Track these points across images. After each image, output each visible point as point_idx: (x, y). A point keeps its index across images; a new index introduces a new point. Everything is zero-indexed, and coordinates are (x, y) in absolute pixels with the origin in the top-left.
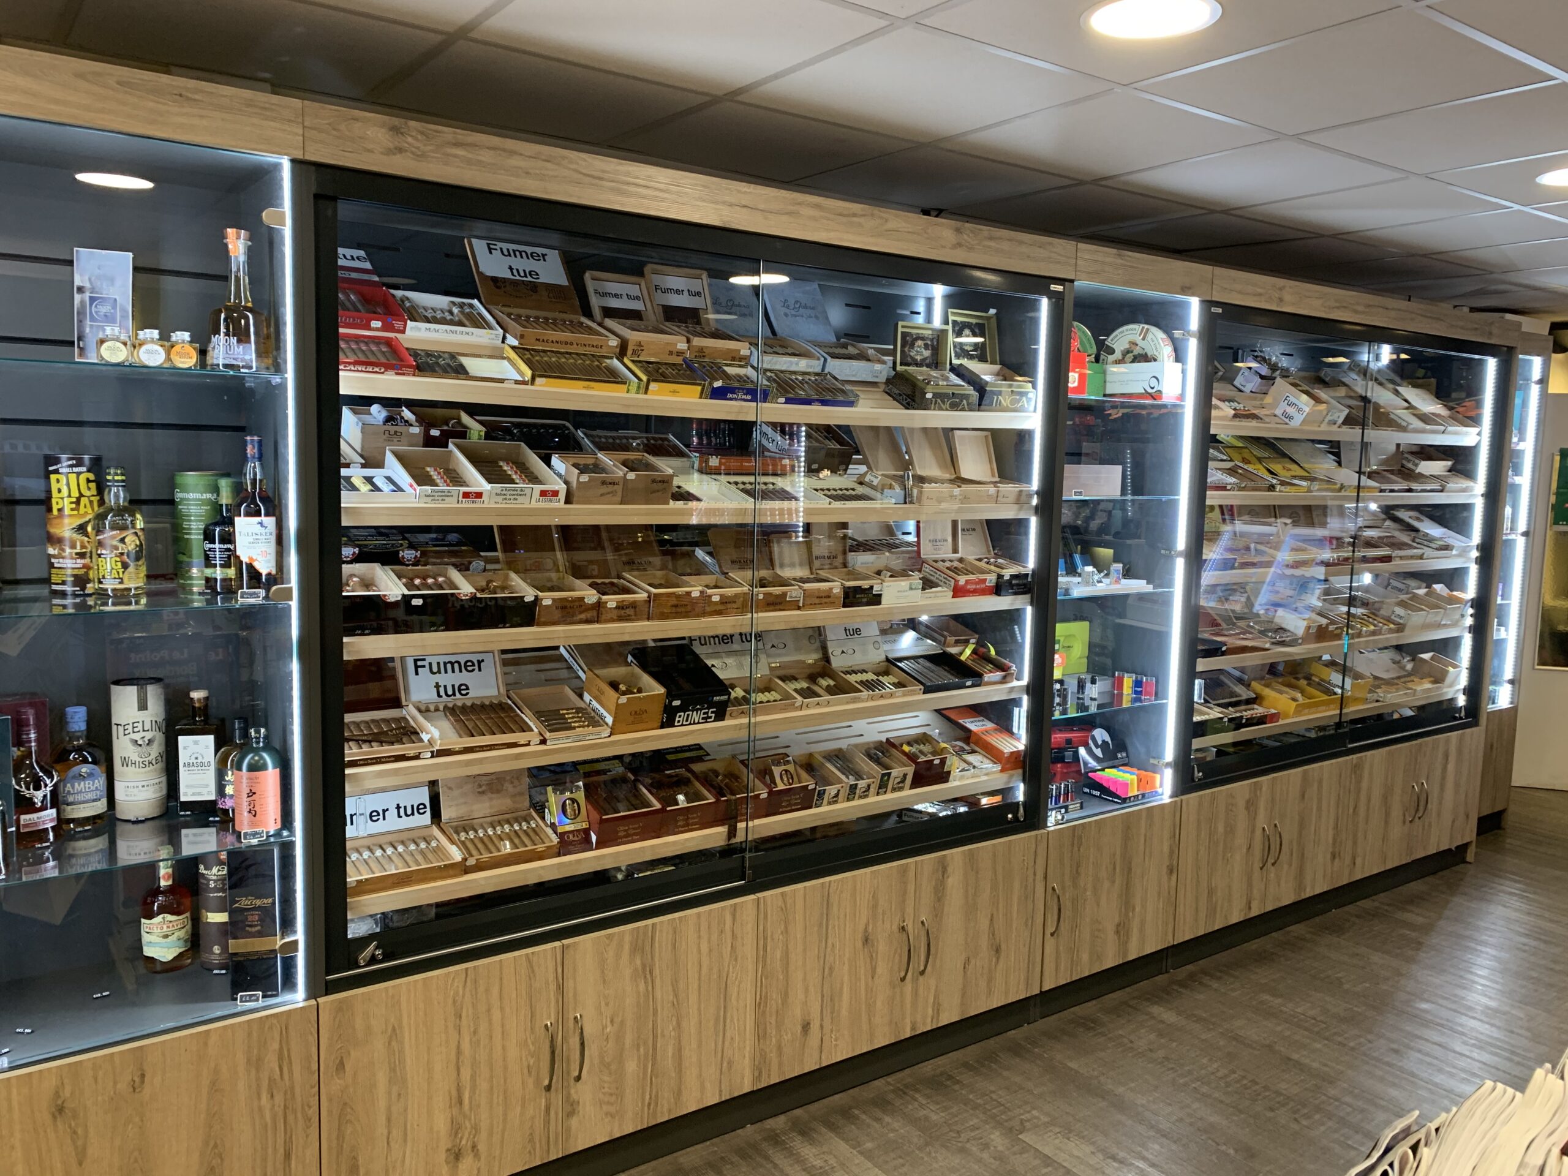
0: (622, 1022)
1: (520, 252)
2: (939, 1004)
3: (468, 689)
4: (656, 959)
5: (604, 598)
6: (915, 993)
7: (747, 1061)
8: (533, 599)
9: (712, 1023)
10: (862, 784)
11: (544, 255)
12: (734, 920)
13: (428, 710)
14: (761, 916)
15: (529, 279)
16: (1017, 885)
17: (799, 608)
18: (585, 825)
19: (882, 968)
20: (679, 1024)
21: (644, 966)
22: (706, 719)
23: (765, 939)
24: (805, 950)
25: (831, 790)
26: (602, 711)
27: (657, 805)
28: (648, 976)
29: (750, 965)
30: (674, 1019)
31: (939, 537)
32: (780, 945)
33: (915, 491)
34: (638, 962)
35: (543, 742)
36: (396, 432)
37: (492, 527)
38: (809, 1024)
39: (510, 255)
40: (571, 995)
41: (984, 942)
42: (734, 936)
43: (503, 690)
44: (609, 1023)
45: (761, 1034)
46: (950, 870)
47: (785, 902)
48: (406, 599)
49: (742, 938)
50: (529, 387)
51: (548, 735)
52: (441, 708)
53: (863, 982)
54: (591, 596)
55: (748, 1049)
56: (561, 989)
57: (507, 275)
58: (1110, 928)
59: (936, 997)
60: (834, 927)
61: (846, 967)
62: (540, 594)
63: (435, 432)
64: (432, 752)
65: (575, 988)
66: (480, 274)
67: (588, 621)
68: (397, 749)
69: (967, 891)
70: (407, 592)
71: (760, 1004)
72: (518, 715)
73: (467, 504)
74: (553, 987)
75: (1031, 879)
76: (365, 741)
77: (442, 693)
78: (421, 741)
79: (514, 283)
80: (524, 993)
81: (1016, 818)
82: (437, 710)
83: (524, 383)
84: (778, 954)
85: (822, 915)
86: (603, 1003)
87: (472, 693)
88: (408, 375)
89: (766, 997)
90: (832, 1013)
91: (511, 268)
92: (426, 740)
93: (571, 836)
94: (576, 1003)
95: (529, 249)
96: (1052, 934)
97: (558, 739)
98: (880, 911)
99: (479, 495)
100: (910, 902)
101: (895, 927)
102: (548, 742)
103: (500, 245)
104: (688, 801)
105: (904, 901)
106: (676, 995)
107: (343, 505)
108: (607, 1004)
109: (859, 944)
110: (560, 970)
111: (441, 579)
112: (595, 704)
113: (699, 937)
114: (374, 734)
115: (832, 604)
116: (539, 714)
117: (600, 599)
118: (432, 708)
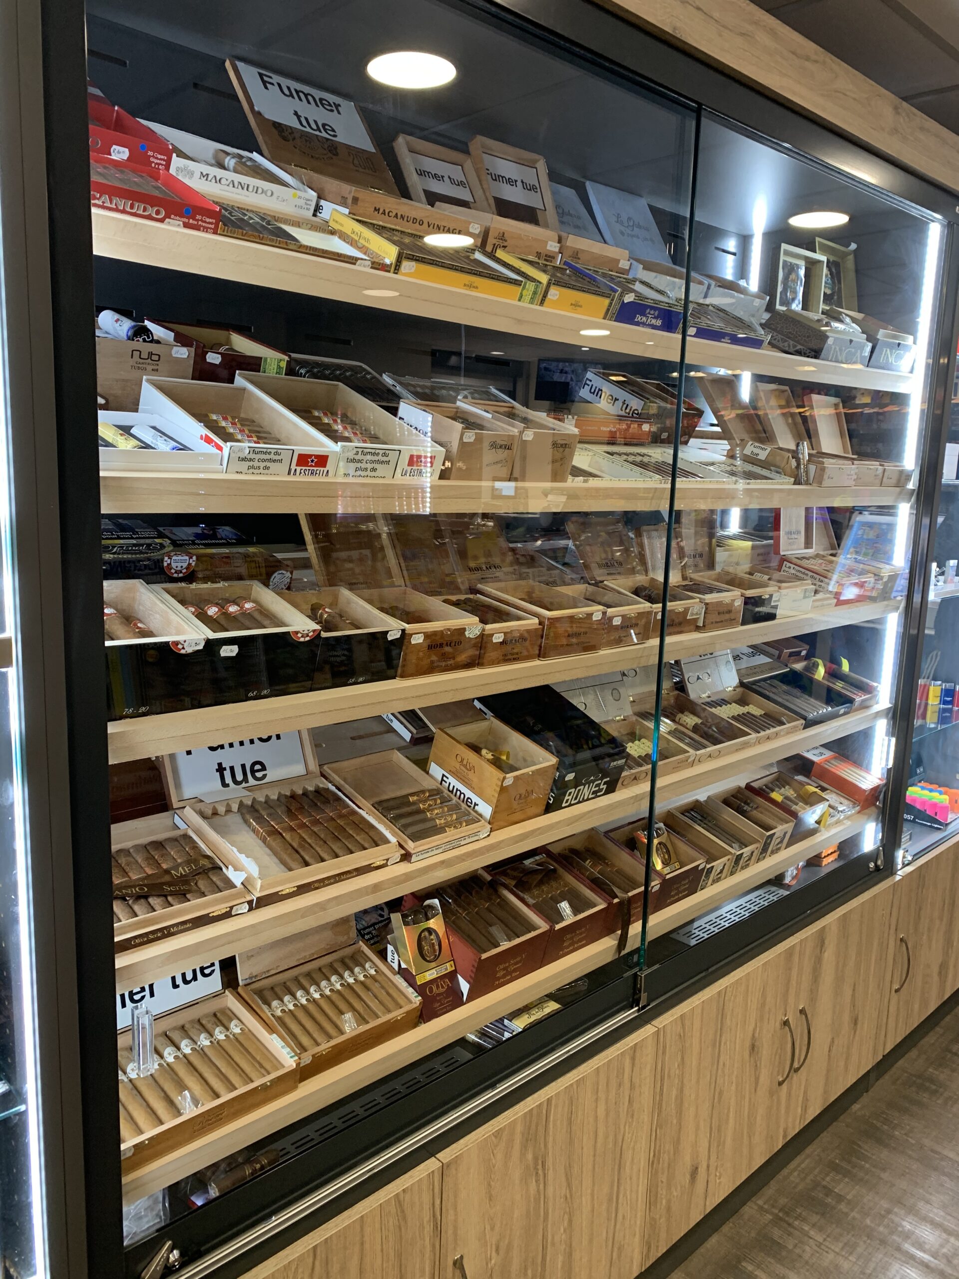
0: (509, 1247)
1: (306, 95)
2: (807, 1100)
3: (264, 768)
4: (550, 1145)
5: (489, 627)
6: (789, 1094)
7: (637, 1239)
8: (398, 636)
9: (604, 1207)
10: (746, 851)
11: (337, 106)
12: (633, 1065)
13: (215, 813)
14: (660, 1052)
15: (324, 134)
16: (876, 943)
17: (698, 629)
18: (449, 967)
19: (765, 1078)
20: (570, 1221)
21: (536, 1159)
22: (596, 794)
23: (662, 1079)
24: (698, 1082)
25: (718, 864)
26: (468, 793)
27: (543, 926)
28: (540, 1172)
29: (645, 1117)
30: (566, 1217)
31: (794, 529)
32: (676, 1081)
33: (812, 468)
34: (530, 1156)
35: (406, 857)
36: (151, 354)
37: (294, 517)
38: (697, 1168)
39: (291, 95)
40: (450, 1232)
41: (846, 1018)
42: (632, 1087)
43: (313, 766)
44: (494, 1254)
45: (652, 1201)
46: (826, 942)
47: (683, 1025)
48: (212, 646)
49: (640, 1086)
50: (391, 275)
51: (410, 845)
52: (235, 807)
53: (747, 1099)
54: (471, 624)
55: (638, 1222)
56: (438, 1229)
57: (294, 123)
58: (935, 969)
59: (805, 1093)
60: (725, 1043)
61: (733, 1088)
62: (407, 626)
63: (213, 358)
64: (250, 903)
65: (456, 1221)
66: (258, 115)
67: (469, 665)
68: (194, 907)
69: (838, 963)
70: (212, 635)
71: (653, 1162)
72: (354, 813)
73: (303, 478)
74: (428, 1229)
75: (886, 935)
76: (138, 898)
77: (228, 779)
78: (230, 885)
79: (304, 135)
80: (392, 1254)
81: (876, 866)
82: (229, 811)
83: (384, 268)
84: (674, 1092)
85: (716, 1031)
86: (488, 1227)
87: (272, 774)
88: (206, 230)
89: (659, 1151)
90: (718, 1146)
91: (296, 113)
92: (238, 883)
93: (434, 988)
94: (455, 1240)
95: (318, 94)
96: (897, 991)
97: (426, 851)
98: (767, 1008)
99: (322, 460)
100: (792, 991)
101: (778, 1025)
102: (414, 859)
103: (276, 79)
104: (576, 910)
105: (787, 991)
106: (569, 1185)
107: (102, 474)
108: (492, 1229)
109: (747, 1054)
110: (438, 1202)
111: (248, 606)
112: (453, 781)
113: (597, 1100)
114: (148, 876)
115: (731, 622)
116: (384, 807)
117: (484, 630)
118: (222, 809)
